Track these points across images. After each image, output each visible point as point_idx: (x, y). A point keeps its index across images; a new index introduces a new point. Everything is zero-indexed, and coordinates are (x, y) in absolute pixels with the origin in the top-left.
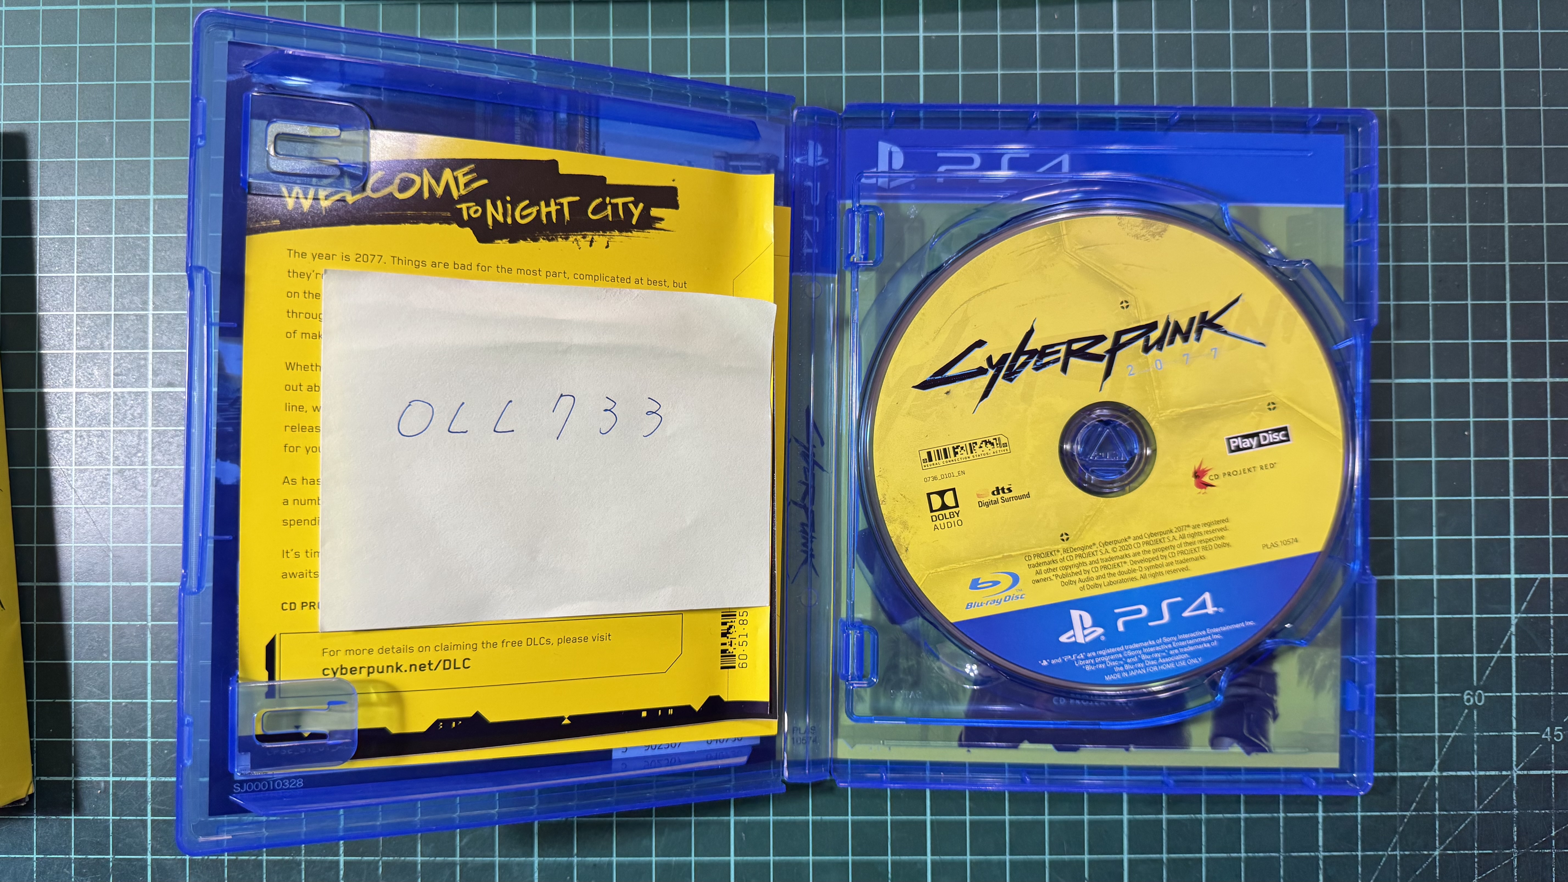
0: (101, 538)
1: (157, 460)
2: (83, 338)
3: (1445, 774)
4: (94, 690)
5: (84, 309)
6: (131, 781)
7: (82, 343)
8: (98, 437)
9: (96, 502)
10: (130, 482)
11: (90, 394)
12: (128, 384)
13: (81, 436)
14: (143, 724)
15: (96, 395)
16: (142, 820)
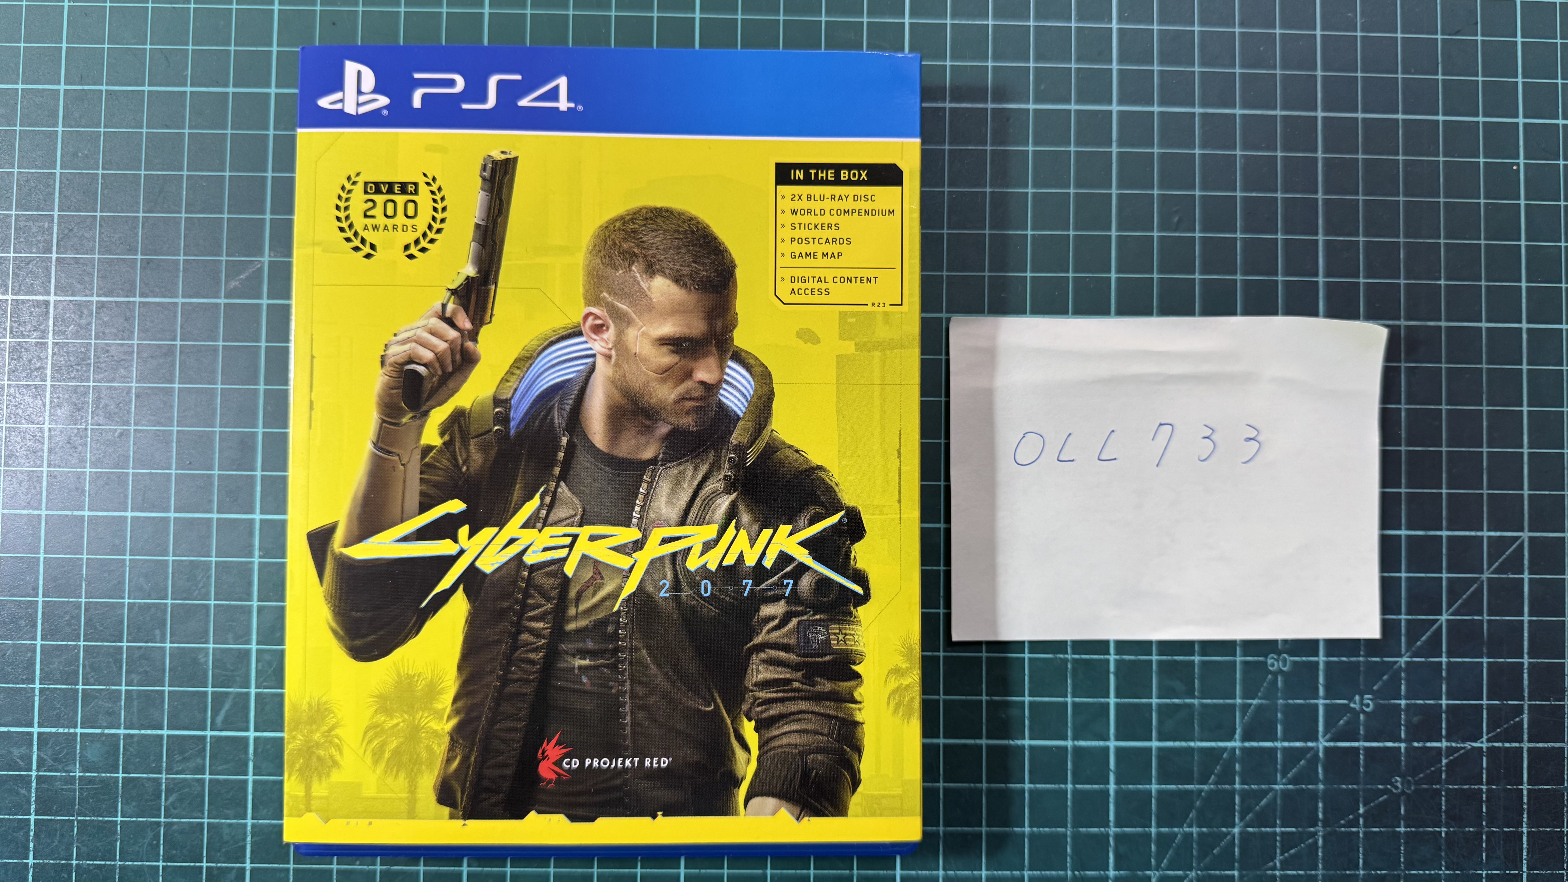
3: (1247, 744)
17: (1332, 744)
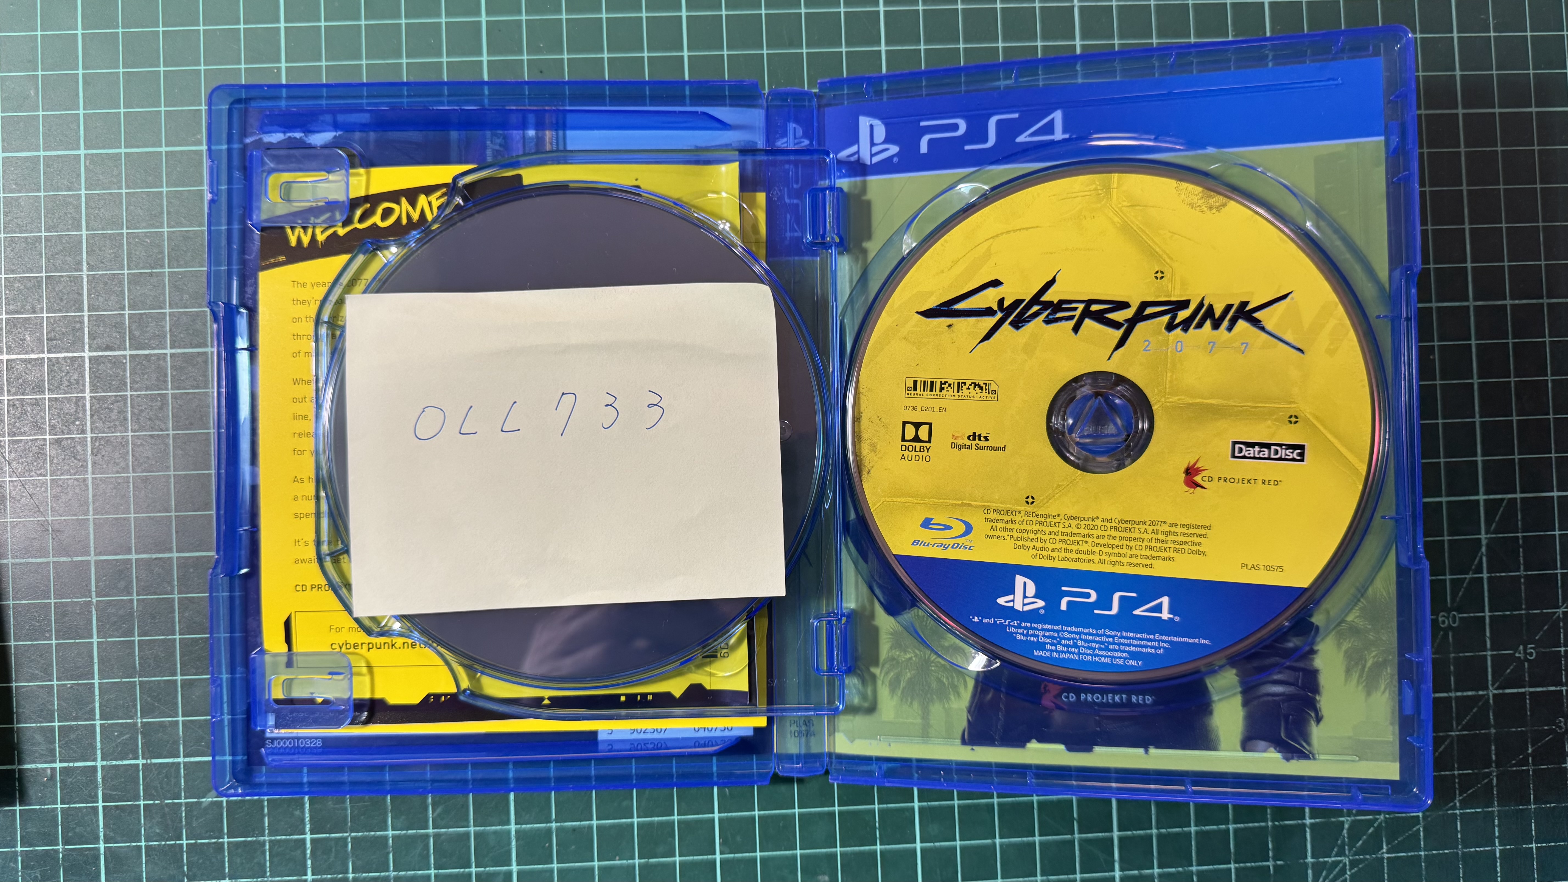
0: (39, 511)
1: (96, 427)
2: (12, 302)
4: (37, 672)
5: (13, 272)
6: (80, 767)
7: (12, 307)
8: (33, 405)
9: (32, 474)
10: (68, 452)
11: (21, 360)
12: (63, 349)
13: (14, 405)
14: (91, 706)
15: (29, 361)
16: (93, 807)
17: (1501, 691)
